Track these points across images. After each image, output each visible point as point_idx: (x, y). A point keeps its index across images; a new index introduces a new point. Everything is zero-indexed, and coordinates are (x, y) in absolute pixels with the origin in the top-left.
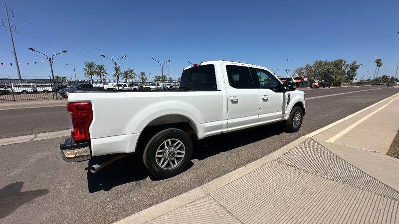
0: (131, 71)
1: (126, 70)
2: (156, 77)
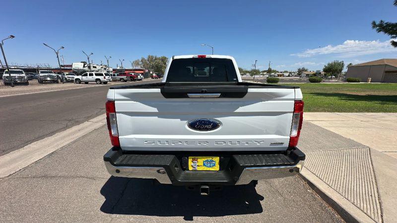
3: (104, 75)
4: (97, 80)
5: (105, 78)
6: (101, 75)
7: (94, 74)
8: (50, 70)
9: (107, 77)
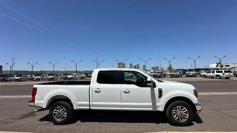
0: (138, 65)
1: (135, 65)
2: (152, 68)
3: (224, 72)
4: (217, 76)
5: (224, 74)
6: (221, 72)
7: (215, 72)
8: (190, 70)
9: (226, 74)
